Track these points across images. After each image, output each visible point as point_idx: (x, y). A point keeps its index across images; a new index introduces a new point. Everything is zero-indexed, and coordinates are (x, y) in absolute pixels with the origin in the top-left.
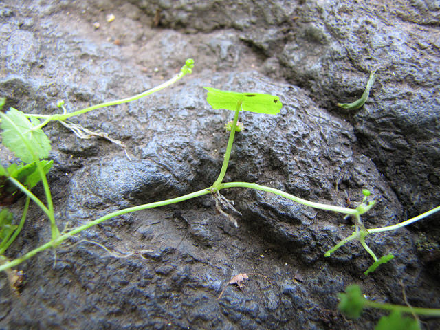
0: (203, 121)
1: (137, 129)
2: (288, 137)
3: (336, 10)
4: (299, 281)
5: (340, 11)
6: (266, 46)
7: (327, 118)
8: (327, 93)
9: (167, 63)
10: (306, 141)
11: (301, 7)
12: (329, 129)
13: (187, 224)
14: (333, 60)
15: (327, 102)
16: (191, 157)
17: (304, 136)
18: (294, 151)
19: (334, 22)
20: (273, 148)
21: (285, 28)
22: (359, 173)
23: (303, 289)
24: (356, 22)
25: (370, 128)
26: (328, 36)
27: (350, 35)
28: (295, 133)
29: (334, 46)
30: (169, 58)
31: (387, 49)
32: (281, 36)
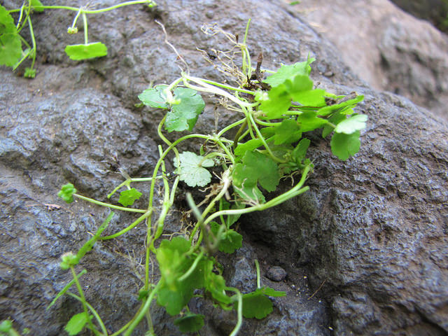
0: (51, 117)
1: (10, 122)
2: (95, 124)
3: (141, 46)
4: (92, 215)
5: (143, 47)
6: (104, 73)
7: (125, 113)
8: (130, 99)
9: (45, 86)
10: (105, 127)
11: (125, 46)
12: (124, 120)
13: (31, 179)
14: (135, 77)
15: (130, 104)
16: (37, 137)
17: (104, 124)
18: (96, 132)
19: (138, 54)
20: (84, 131)
21: (116, 60)
22: (140, 147)
23: (93, 220)
24: (150, 52)
25: (149, 118)
26: (134, 62)
27: (145, 60)
28: (99, 122)
29: (137, 69)
30: (47, 83)
31: (164, 67)
32: (114, 66)
